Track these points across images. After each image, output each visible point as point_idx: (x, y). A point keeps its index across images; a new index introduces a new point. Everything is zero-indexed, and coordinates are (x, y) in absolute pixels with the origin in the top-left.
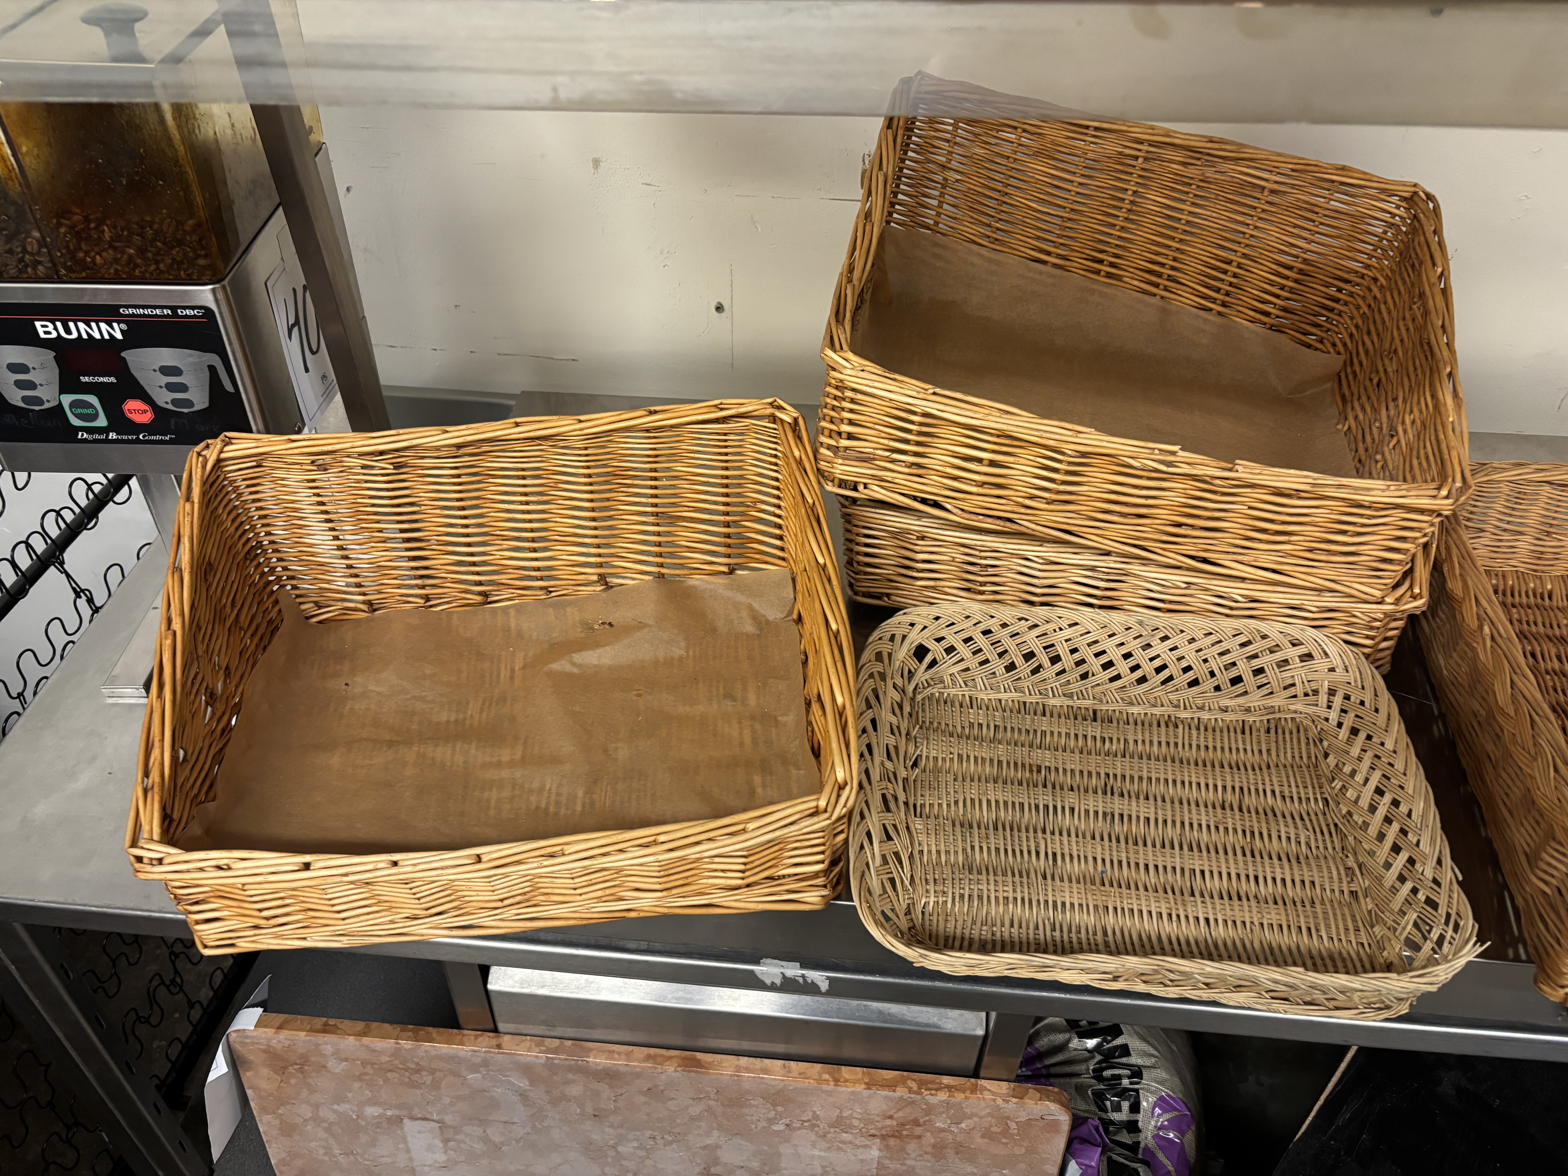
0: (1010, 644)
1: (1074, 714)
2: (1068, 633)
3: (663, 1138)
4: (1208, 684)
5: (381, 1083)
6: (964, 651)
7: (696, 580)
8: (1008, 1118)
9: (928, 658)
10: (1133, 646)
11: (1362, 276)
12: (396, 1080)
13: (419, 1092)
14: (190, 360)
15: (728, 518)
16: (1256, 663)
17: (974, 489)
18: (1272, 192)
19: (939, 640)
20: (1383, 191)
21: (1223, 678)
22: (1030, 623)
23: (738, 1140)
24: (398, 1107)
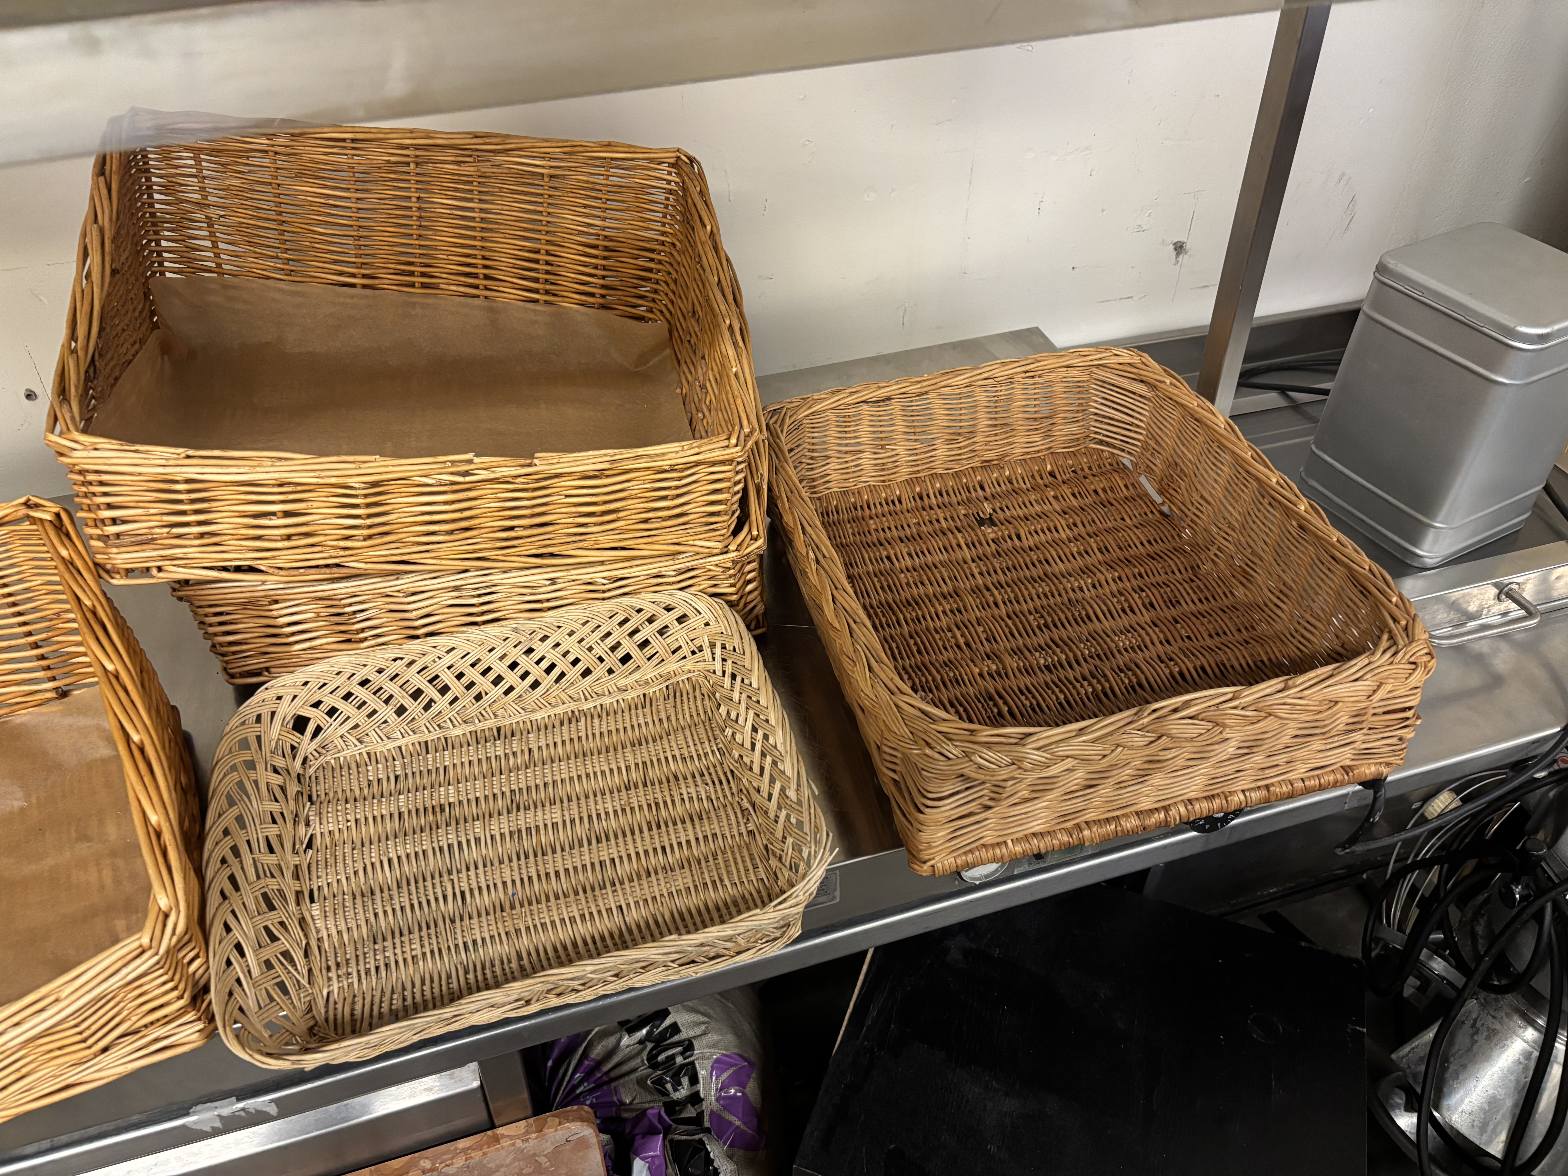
0: (391, 688)
1: (477, 738)
2: (448, 660)
4: (599, 671)
6: (345, 708)
7: (23, 717)
8: (535, 1155)
9: (311, 728)
10: (515, 654)
11: (663, 243)
15: (31, 639)
16: (639, 637)
17: (280, 545)
18: (551, 176)
19: (317, 705)
20: (651, 160)
21: (612, 660)
22: (406, 661)
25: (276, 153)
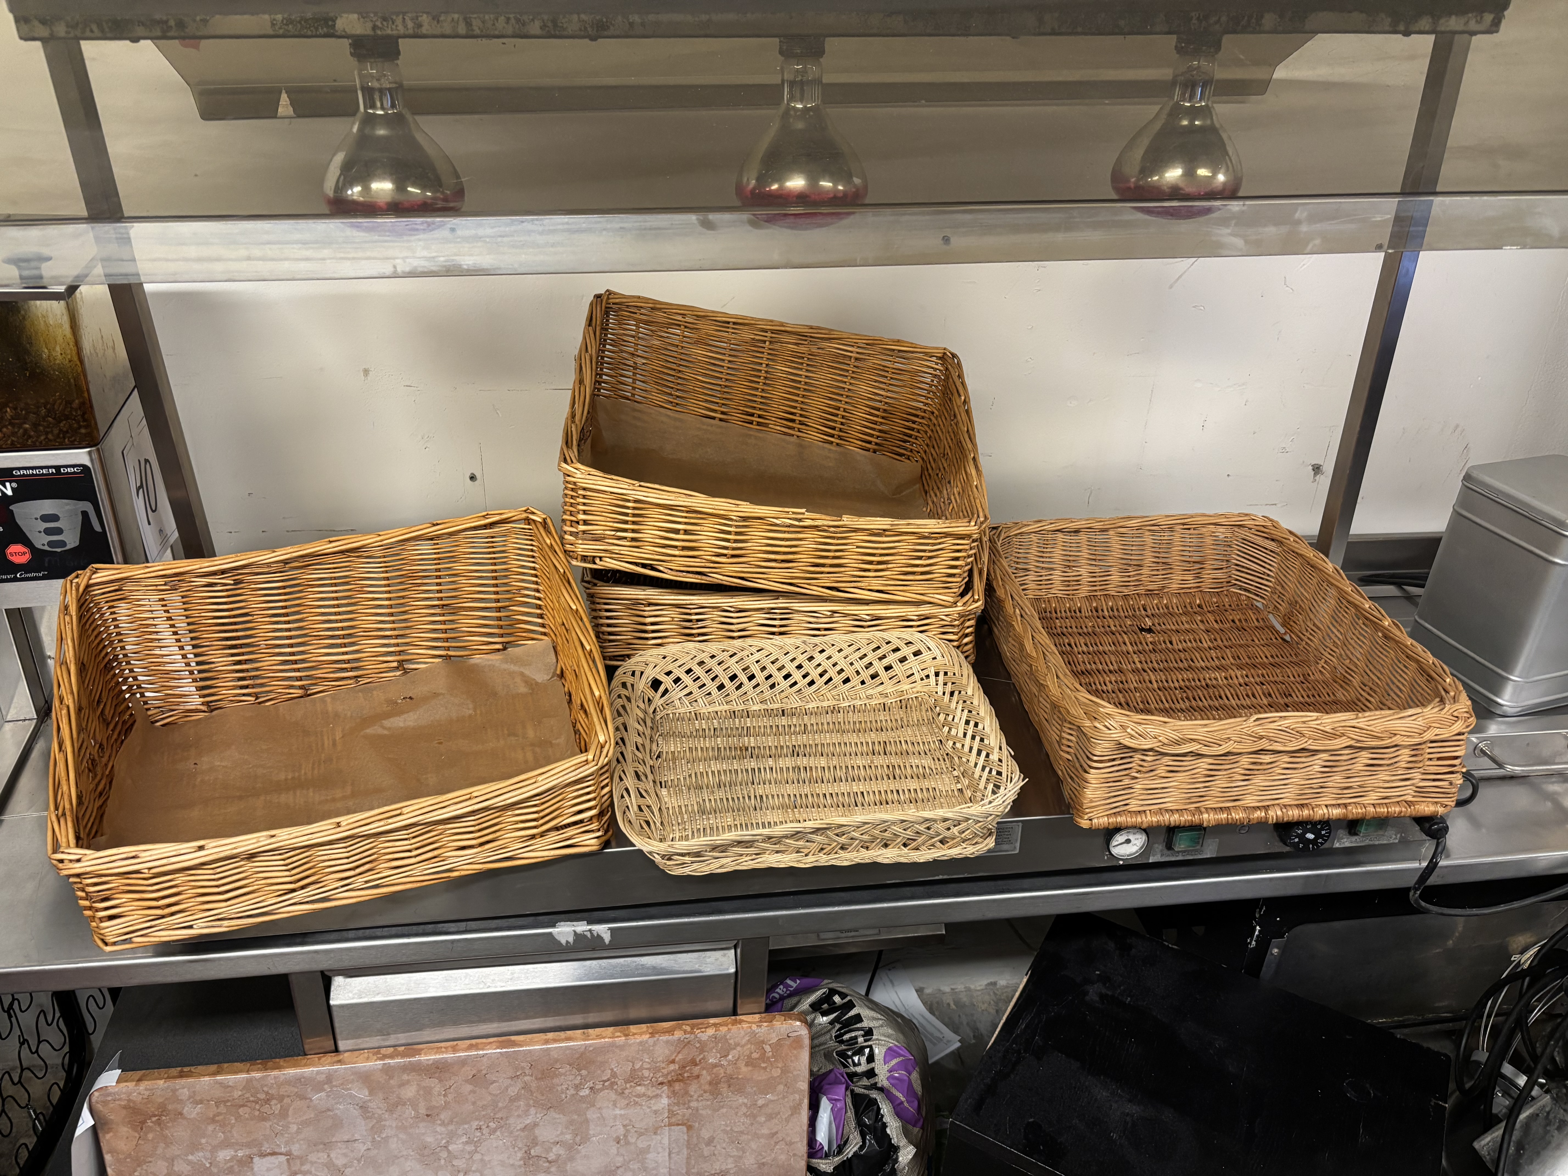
0: (718, 670)
1: (769, 713)
2: (757, 656)
3: (488, 1127)
4: (856, 681)
5: (233, 1121)
6: (686, 679)
7: (477, 659)
8: (763, 1042)
9: (662, 689)
10: (801, 659)
11: (925, 411)
12: (247, 1116)
13: (268, 1124)
14: (68, 507)
15: (499, 604)
16: (886, 662)
18: (856, 359)
19: (668, 673)
20: (926, 354)
21: (866, 675)
22: (730, 653)
23: (553, 1114)
24: (248, 1145)
25: (686, 327)
